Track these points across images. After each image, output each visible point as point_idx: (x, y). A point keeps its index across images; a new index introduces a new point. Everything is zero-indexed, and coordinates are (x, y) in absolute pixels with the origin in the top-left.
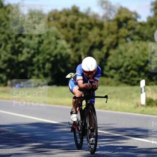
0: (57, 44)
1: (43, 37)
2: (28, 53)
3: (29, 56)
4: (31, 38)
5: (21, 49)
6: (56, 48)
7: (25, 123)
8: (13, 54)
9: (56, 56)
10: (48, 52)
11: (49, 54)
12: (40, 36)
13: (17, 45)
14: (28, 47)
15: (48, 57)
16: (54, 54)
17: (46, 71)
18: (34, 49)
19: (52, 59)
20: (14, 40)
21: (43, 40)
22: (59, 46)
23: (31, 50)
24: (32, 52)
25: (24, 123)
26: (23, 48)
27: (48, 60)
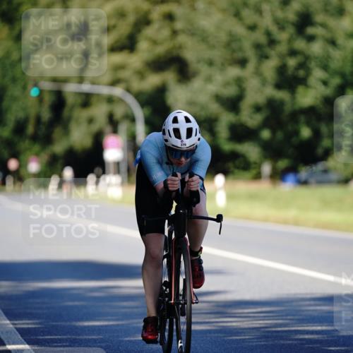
3: (328, 91)
5: (301, 73)
7: (313, 296)
8: (278, 86)
13: (292, 62)
23: (332, 76)
25: (309, 296)
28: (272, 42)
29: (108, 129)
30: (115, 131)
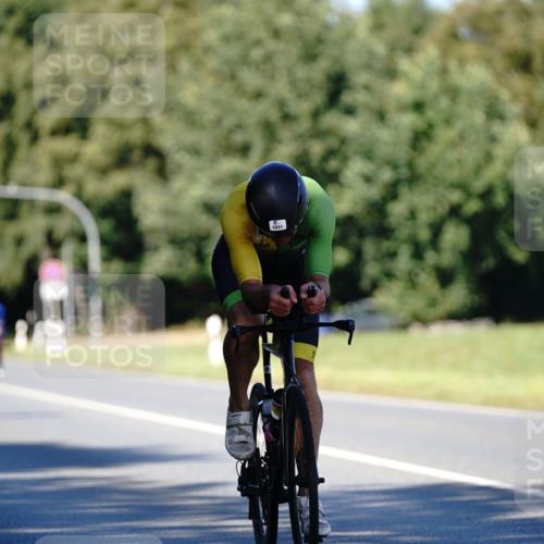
0: (493, 139)
1: (431, 114)
2: (368, 179)
3: (374, 192)
4: (381, 116)
5: (333, 164)
6: (488, 158)
9: (487, 194)
10: (454, 175)
11: (461, 186)
12: (418, 107)
13: (317, 149)
14: (368, 155)
15: (455, 197)
16: (479, 185)
17: (447, 258)
18: (395, 167)
19: (473, 207)
20: (304, 125)
21: (431, 126)
22: (500, 152)
23: (379, 167)
24: (387, 175)
26: (345, 160)
27: (455, 212)
28: (287, 117)
29: (46, 252)
30: (56, 256)
